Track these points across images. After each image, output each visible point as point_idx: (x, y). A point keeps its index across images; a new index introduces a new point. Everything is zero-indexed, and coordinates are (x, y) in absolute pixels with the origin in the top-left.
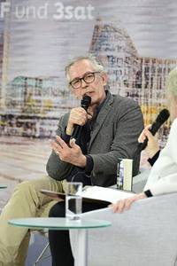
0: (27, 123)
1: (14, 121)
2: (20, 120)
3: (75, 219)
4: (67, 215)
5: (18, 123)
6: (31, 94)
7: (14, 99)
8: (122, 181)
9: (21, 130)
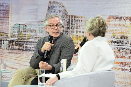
0: (20, 44)
1: (14, 43)
2: (17, 43)
3: (42, 85)
4: (39, 84)
5: (16, 44)
6: (21, 32)
7: (14, 34)
8: (62, 69)
9: (17, 47)
